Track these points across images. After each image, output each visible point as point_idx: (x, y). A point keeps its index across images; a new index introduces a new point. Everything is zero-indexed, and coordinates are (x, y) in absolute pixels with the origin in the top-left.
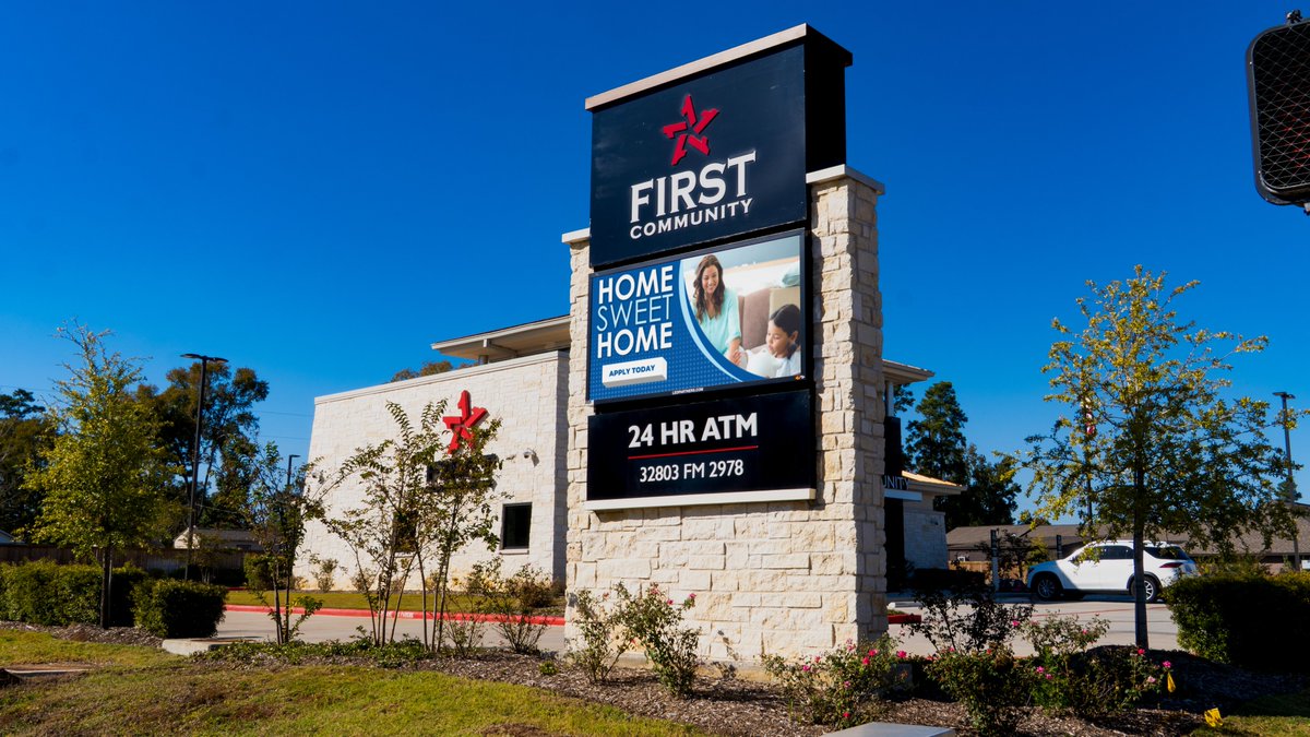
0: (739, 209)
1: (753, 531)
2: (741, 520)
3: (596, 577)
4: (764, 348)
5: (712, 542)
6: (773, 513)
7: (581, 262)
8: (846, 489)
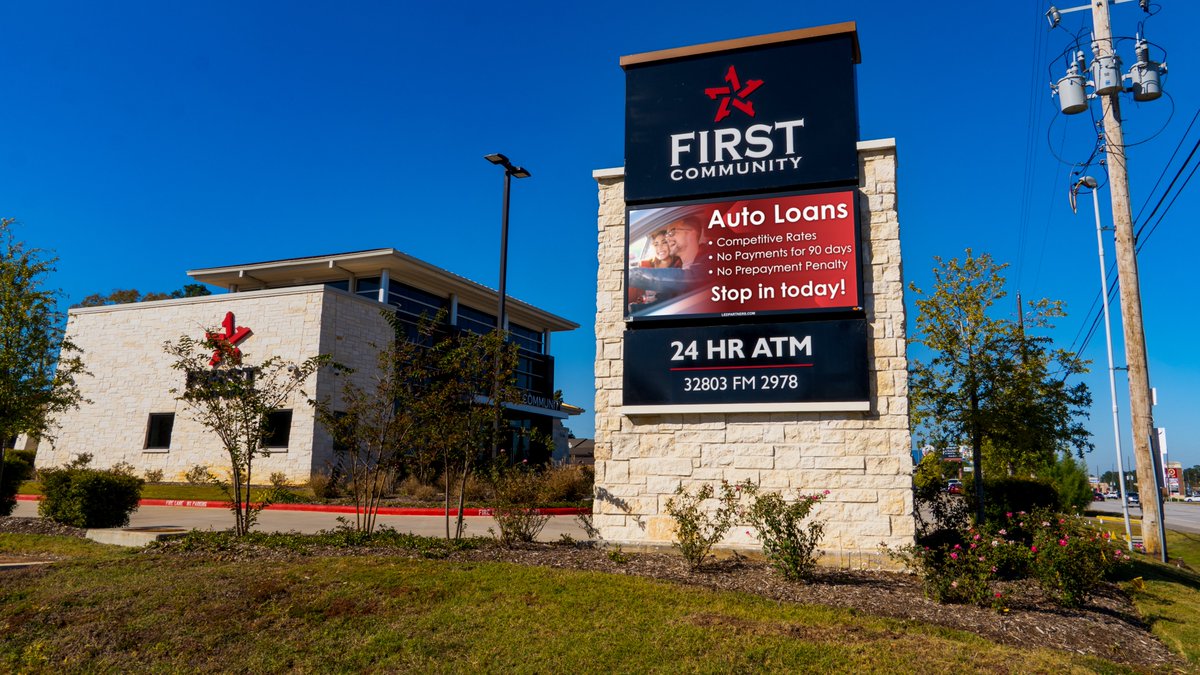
0: (788, 164)
1: (804, 436)
2: (792, 427)
3: (629, 474)
5: (759, 446)
6: (827, 422)
7: (612, 198)
8: (900, 404)
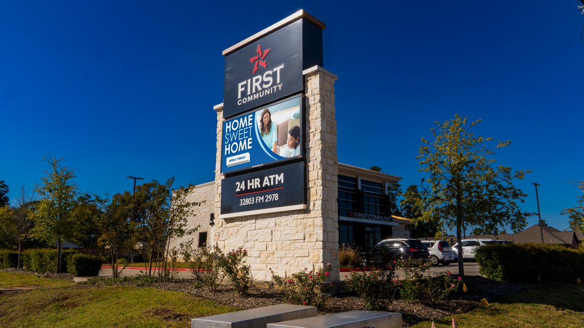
0: (278, 88)
1: (282, 224)
2: (278, 220)
3: (224, 247)
4: (286, 145)
5: (267, 230)
6: (290, 216)
7: (220, 117)
8: (319, 203)
